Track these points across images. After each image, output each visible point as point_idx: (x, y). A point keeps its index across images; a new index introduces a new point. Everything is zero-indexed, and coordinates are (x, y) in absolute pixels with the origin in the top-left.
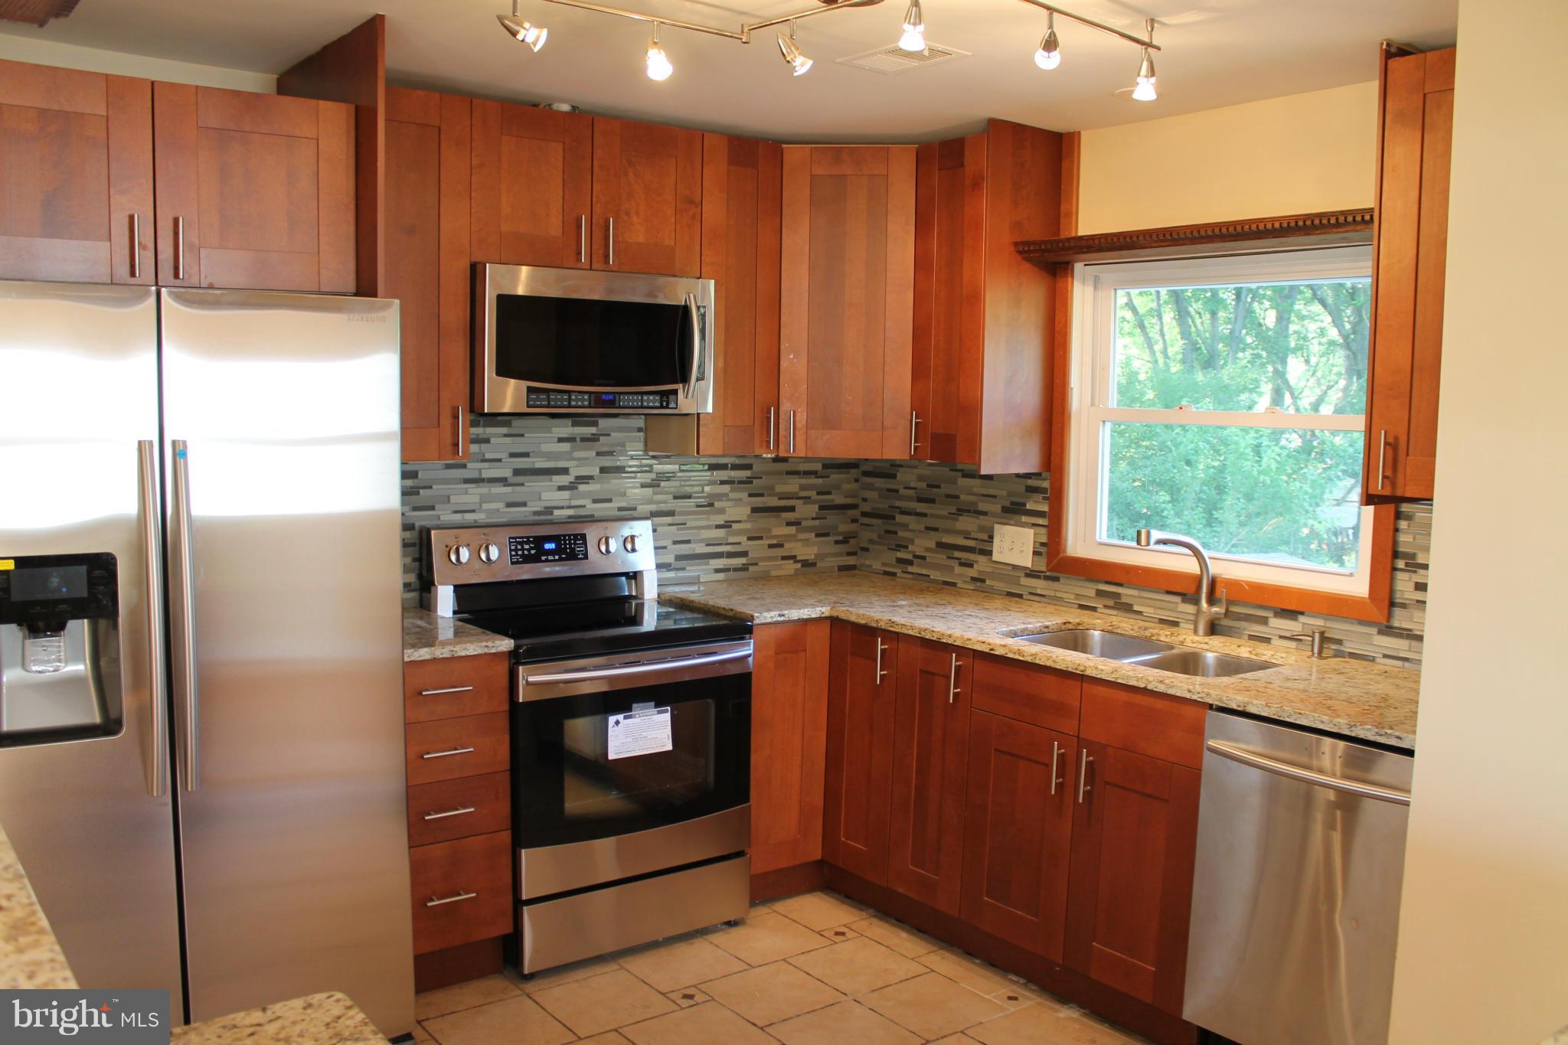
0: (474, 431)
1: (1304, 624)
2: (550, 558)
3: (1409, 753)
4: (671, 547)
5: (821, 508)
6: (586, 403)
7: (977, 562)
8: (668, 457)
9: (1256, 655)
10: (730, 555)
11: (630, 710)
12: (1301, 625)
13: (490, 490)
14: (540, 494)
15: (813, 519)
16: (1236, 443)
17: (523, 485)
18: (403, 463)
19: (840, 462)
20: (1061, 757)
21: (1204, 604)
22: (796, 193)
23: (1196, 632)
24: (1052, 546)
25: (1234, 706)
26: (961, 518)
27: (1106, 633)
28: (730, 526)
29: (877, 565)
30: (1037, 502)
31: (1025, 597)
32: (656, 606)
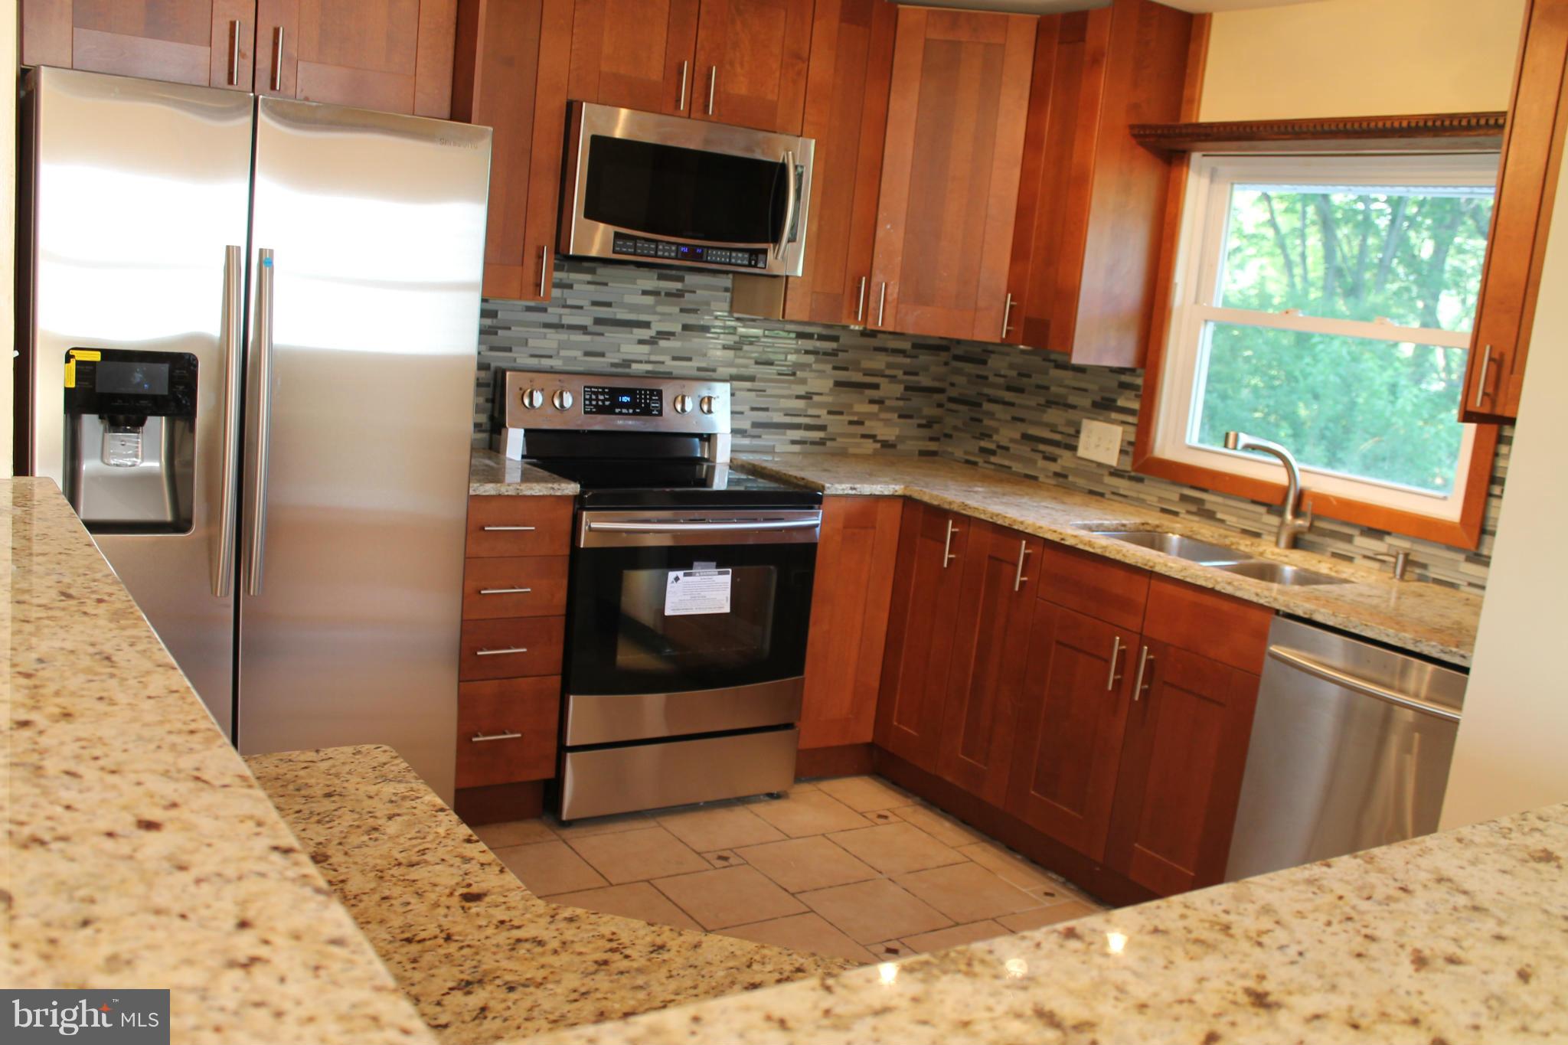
0: (559, 275)
1: (1390, 545)
2: (624, 411)
3: (1466, 670)
4: (749, 413)
5: (907, 388)
6: (673, 254)
7: (1061, 456)
8: (753, 320)
9: (1336, 572)
10: (808, 428)
11: (690, 567)
12: (1386, 545)
13: (569, 337)
14: (619, 346)
15: (897, 399)
16: (1371, 380)
17: (602, 334)
18: (484, 300)
19: (932, 342)
20: (1121, 653)
21: (1289, 516)
22: (908, 57)
23: (1277, 544)
24: (1139, 446)
25: (1300, 613)
26: (1050, 411)
27: (1186, 539)
28: (811, 398)
29: (959, 453)
30: (1128, 399)
31: (1107, 496)
32: (727, 470)
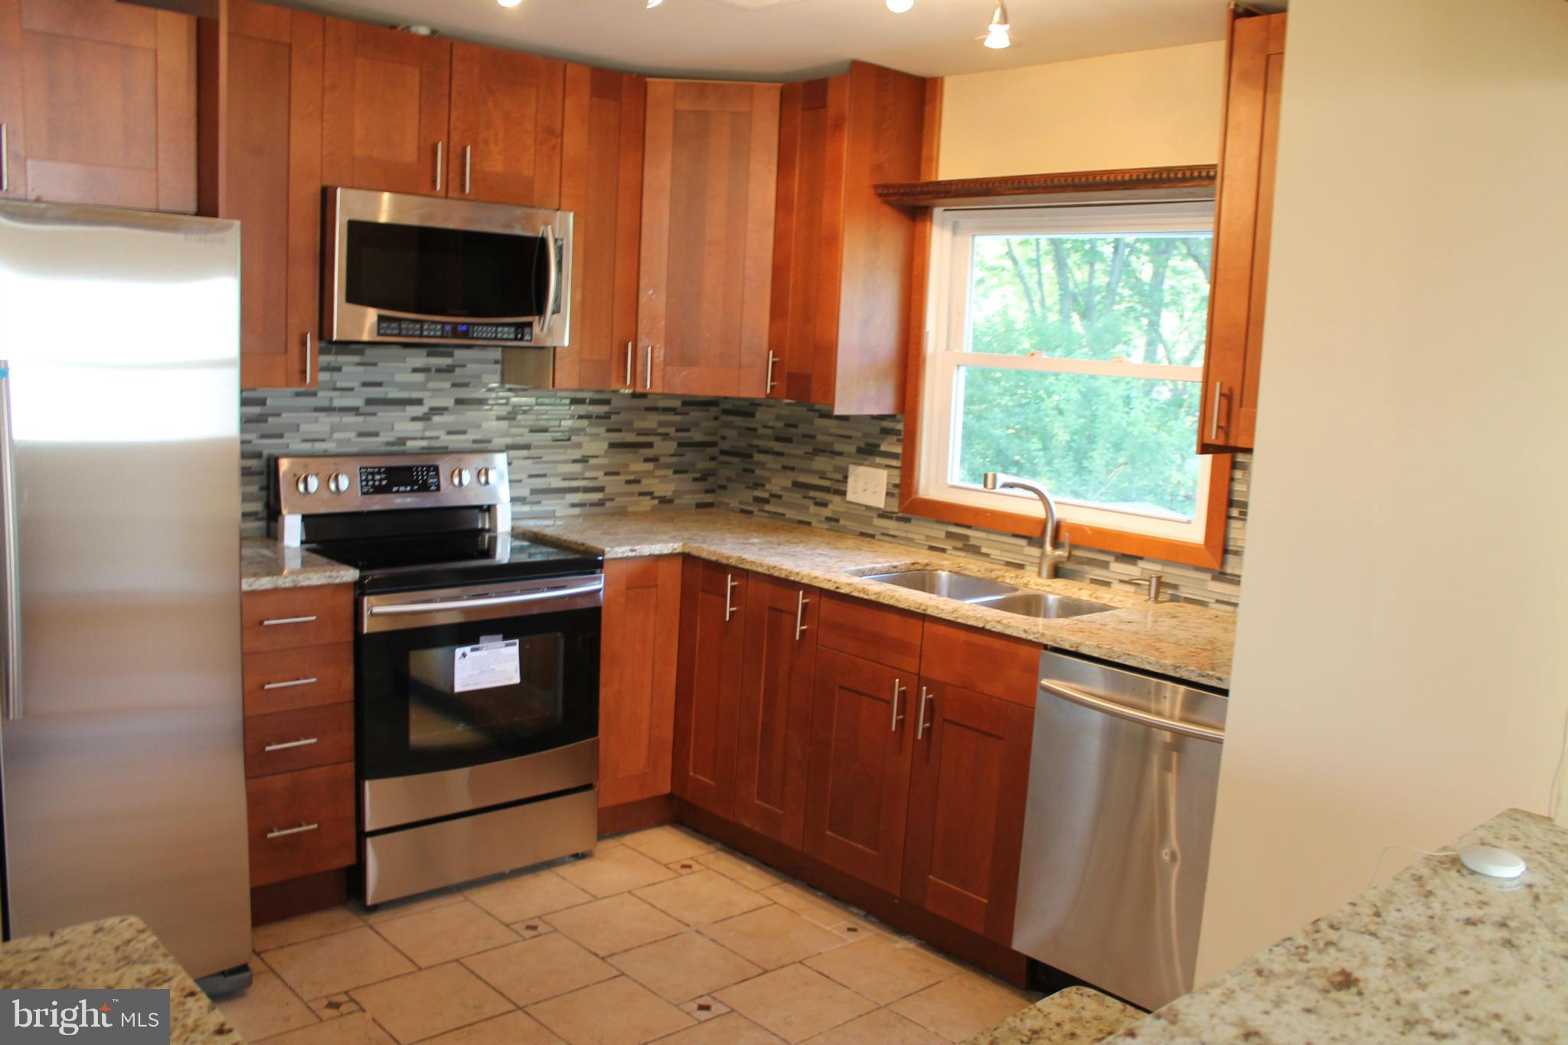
0: (324, 359)
1: (1143, 569)
2: (402, 489)
3: (1225, 692)
4: (527, 481)
5: (680, 445)
6: (426, 327)
7: (831, 501)
8: (524, 390)
9: (1096, 598)
10: (587, 490)
11: (477, 642)
12: (1140, 569)
13: (341, 420)
14: (393, 425)
15: (672, 455)
16: (1107, 394)
17: (375, 414)
18: (242, 391)
19: (699, 399)
20: (902, 694)
21: (1048, 548)
22: (659, 127)
23: (1040, 574)
24: (904, 487)
25: (1067, 646)
26: (817, 458)
27: (954, 574)
28: (587, 461)
29: (734, 503)
30: (890, 444)
31: (877, 537)
32: (509, 539)
